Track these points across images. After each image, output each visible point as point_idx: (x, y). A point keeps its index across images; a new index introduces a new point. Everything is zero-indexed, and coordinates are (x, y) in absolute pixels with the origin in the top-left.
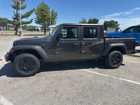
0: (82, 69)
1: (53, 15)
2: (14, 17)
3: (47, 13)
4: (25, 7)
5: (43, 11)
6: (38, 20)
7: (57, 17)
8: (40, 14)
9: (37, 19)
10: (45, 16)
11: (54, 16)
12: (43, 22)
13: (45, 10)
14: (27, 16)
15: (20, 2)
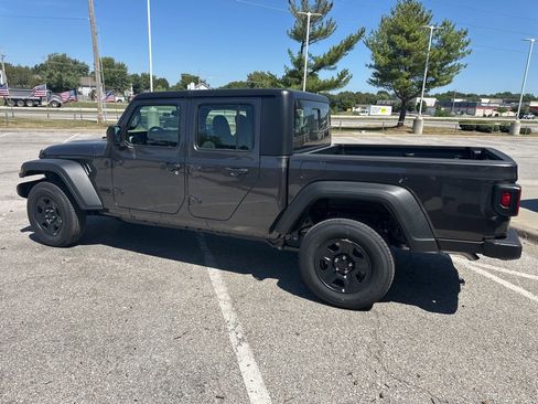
1: (444, 43)
2: (292, 67)
4: (326, 31)
6: (378, 71)
9: (377, 67)
11: (450, 49)
12: (395, 76)
14: (331, 60)
15: (309, 14)
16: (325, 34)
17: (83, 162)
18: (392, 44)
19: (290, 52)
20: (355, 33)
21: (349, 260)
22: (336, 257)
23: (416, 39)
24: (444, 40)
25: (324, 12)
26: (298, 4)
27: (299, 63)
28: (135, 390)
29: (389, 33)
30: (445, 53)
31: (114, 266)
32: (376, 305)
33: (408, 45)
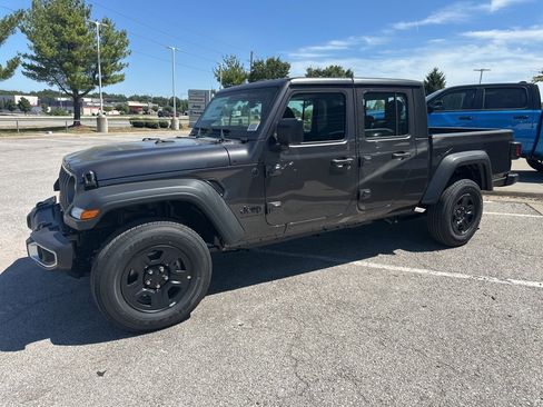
0: (355, 263)
1: (106, 41)
3: (82, 33)
5: (64, 22)
6: (36, 64)
7: (127, 49)
8: (52, 39)
9: (32, 58)
10: (72, 46)
11: (114, 47)
12: (66, 72)
13: (70, 19)
24: (106, 39)
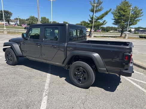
2: (90, 19)
7: (142, 14)
9: (115, 20)
14: (101, 17)
15: (95, 5)
16: (100, 10)
17: (18, 43)
18: (119, 13)
19: (90, 15)
20: (108, 10)
21: (82, 74)
22: (79, 72)
23: (126, 12)
24: (135, 12)
25: (100, 4)
26: (92, 2)
27: (92, 18)
28: (10, 107)
29: (119, 10)
30: (135, 16)
31: (23, 71)
32: (91, 87)
33: (124, 13)
